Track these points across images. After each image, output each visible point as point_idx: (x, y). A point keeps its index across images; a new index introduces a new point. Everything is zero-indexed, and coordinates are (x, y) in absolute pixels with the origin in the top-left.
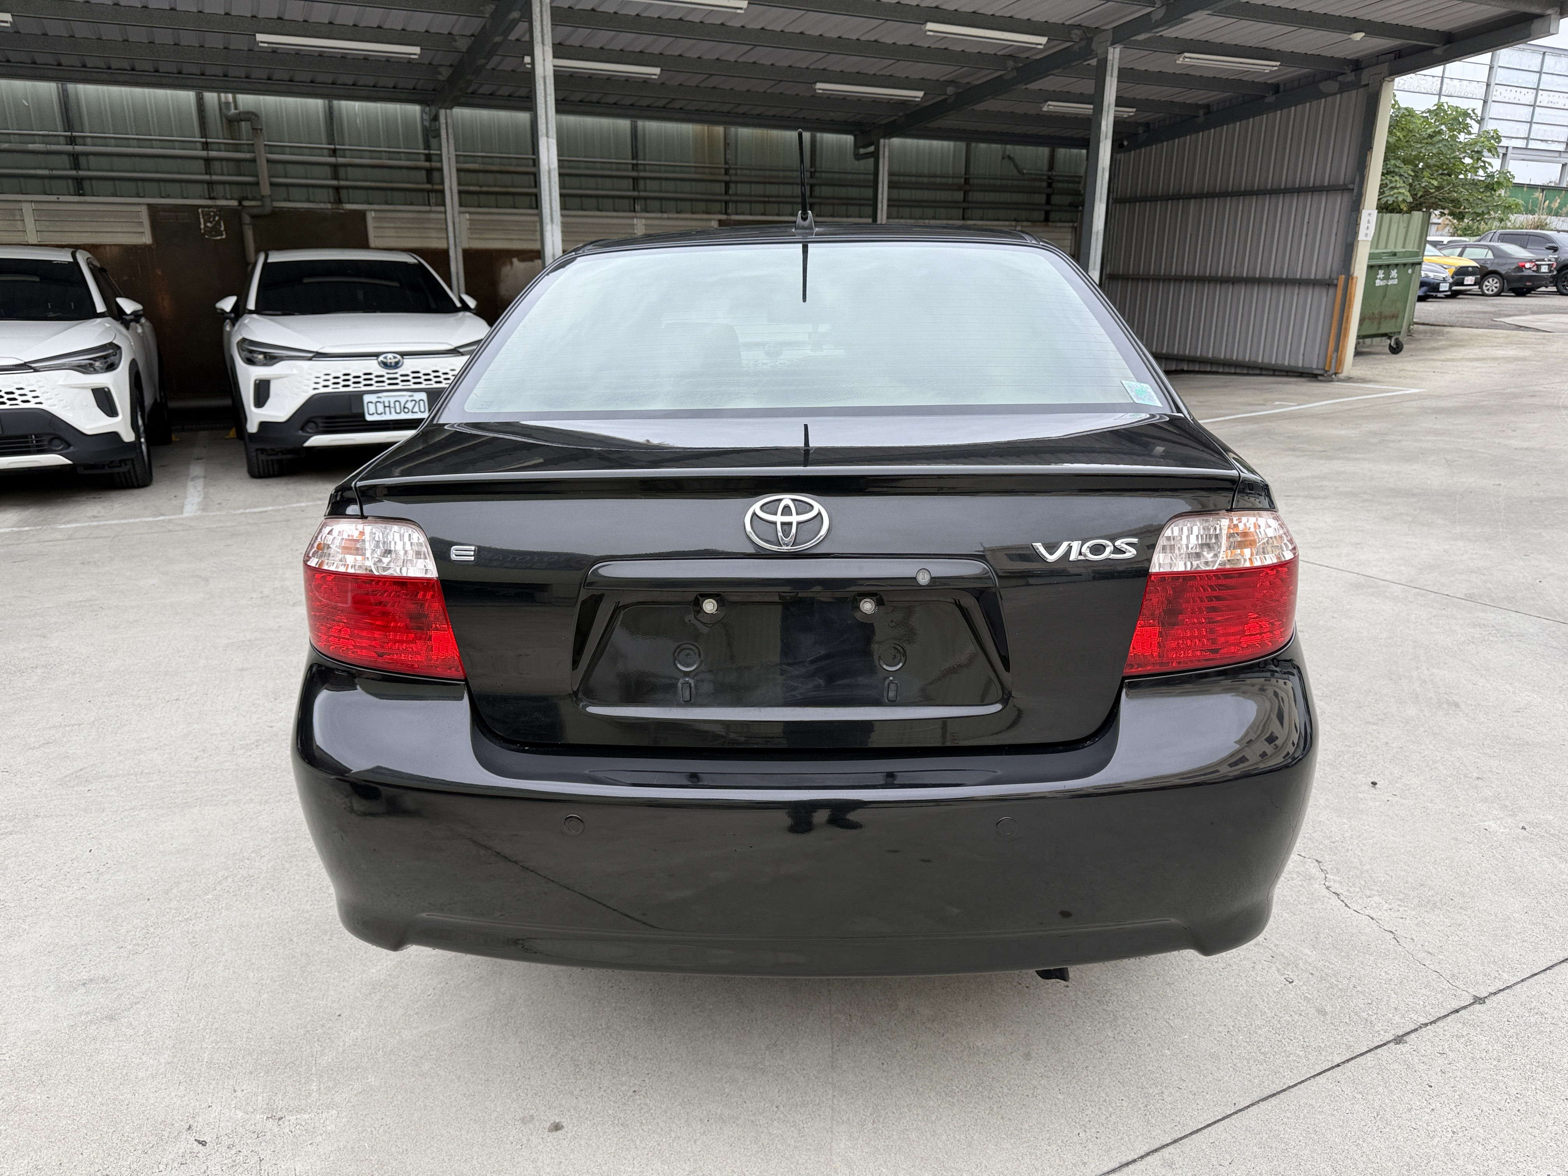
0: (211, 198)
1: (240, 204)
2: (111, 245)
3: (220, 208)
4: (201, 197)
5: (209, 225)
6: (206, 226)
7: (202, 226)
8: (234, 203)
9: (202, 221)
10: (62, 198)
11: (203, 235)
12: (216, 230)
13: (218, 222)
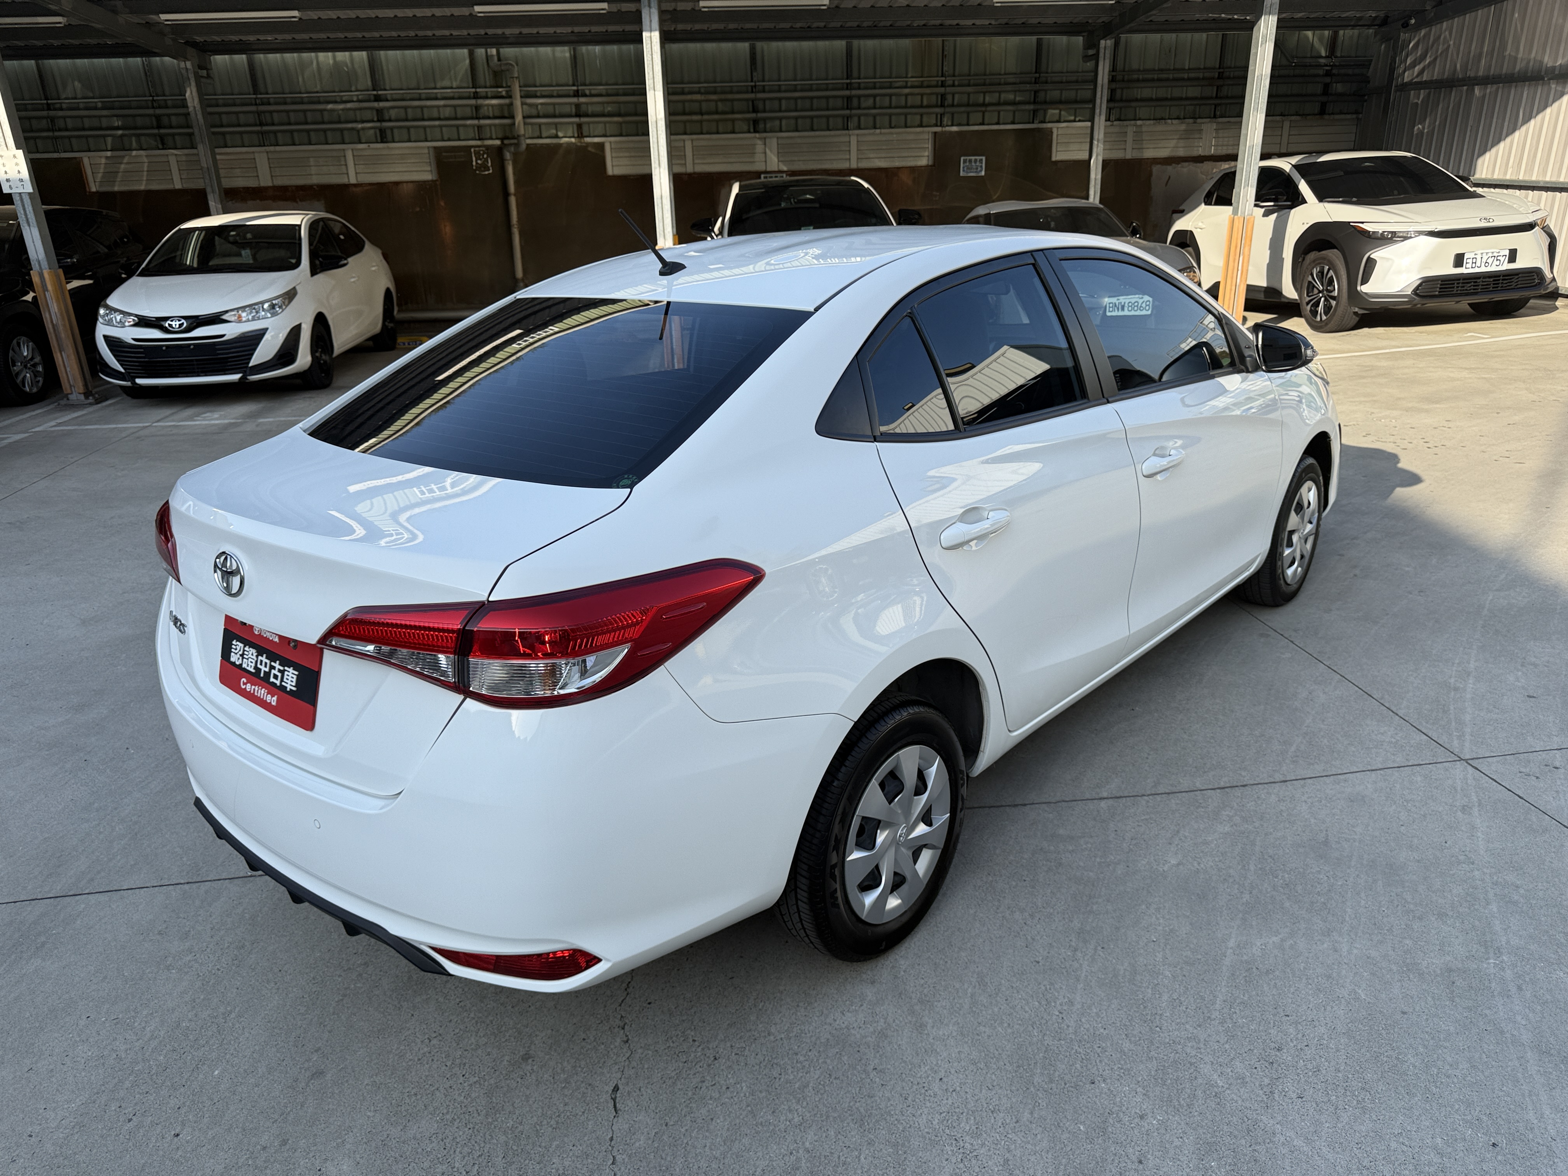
0: (480, 139)
2: (407, 182)
3: (488, 148)
4: (473, 139)
5: (479, 162)
6: (477, 163)
7: (474, 163)
8: (498, 142)
9: (474, 159)
10: (371, 146)
11: (475, 170)
12: (484, 166)
13: (486, 160)
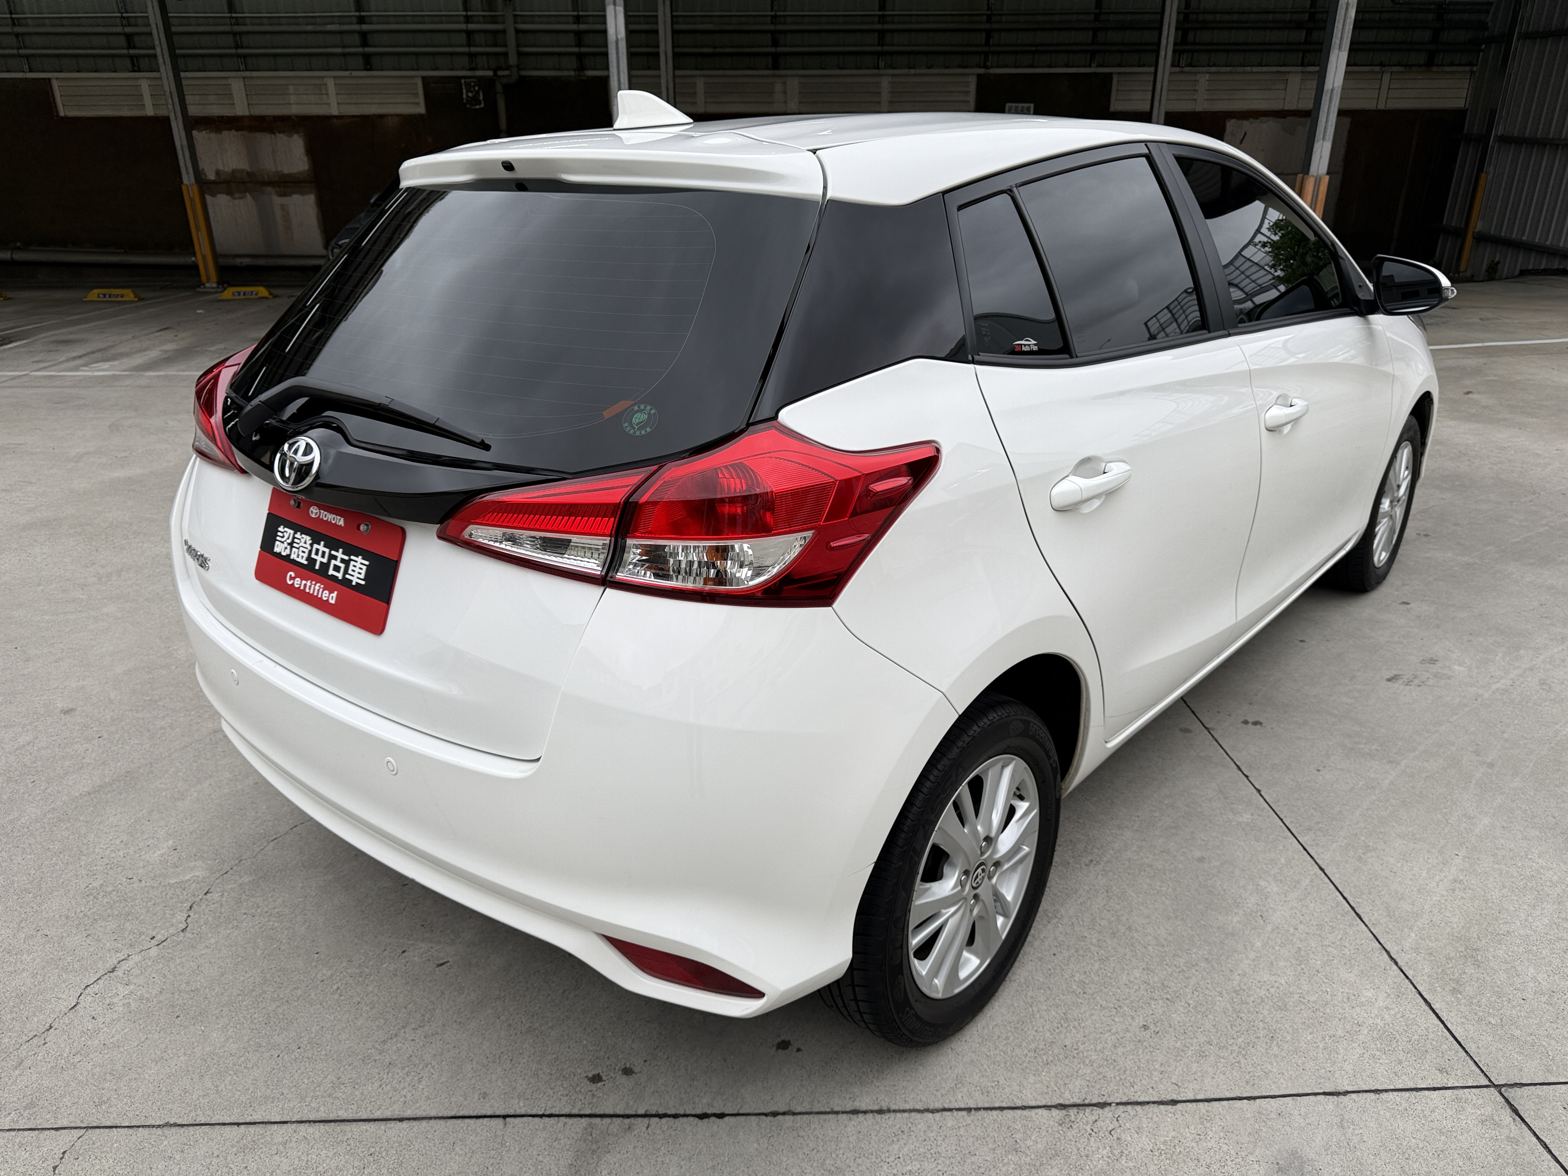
0: (471, 69)
1: (495, 74)
2: (392, 115)
3: (480, 79)
4: (463, 69)
5: (470, 94)
6: (467, 96)
7: (465, 96)
8: (490, 73)
9: (464, 91)
10: (355, 73)
11: (466, 104)
12: (475, 100)
13: (478, 93)
